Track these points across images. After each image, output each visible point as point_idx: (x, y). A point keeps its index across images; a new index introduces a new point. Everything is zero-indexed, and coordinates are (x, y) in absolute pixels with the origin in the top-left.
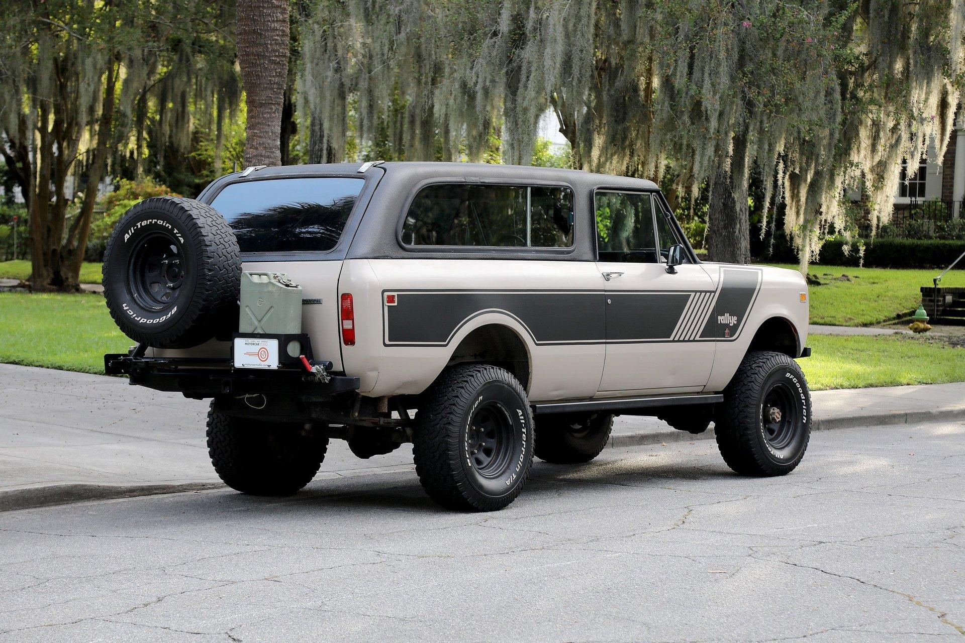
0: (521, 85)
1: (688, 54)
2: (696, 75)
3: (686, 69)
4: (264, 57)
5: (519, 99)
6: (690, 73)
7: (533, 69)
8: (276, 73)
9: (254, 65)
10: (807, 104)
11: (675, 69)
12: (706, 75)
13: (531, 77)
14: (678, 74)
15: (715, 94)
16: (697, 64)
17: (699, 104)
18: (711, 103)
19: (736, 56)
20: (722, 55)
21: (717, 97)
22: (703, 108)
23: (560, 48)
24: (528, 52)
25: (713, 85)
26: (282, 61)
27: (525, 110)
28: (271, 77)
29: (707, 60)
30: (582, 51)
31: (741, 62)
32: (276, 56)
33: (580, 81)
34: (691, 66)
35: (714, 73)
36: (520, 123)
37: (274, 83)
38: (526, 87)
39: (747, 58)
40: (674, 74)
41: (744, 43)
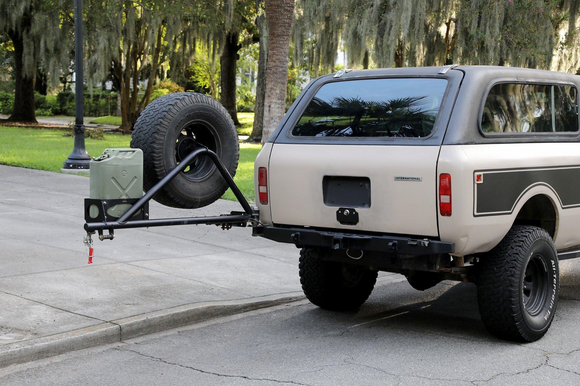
0: (386, 33)
1: (477, 16)
2: (483, 27)
3: (477, 25)
4: (281, 7)
5: (385, 40)
6: (478, 27)
7: (393, 24)
8: (288, 17)
9: (275, 12)
10: (540, 44)
11: (470, 24)
12: (487, 27)
13: (393, 29)
14: (472, 27)
15: (492, 37)
16: (483, 21)
17: (483, 43)
18: (490, 42)
19: (503, 17)
20: (497, 16)
21: (493, 39)
22: (485, 45)
23: (410, 13)
24: (391, 16)
25: (491, 33)
26: (291, 10)
27: (388, 46)
28: (284, 19)
29: (489, 19)
30: (420, 15)
31: (505, 22)
32: (288, 7)
33: (419, 31)
34: (479, 23)
35: (492, 26)
36: (385, 53)
37: (286, 23)
38: (389, 34)
39: (508, 18)
40: (470, 27)
41: (507, 10)
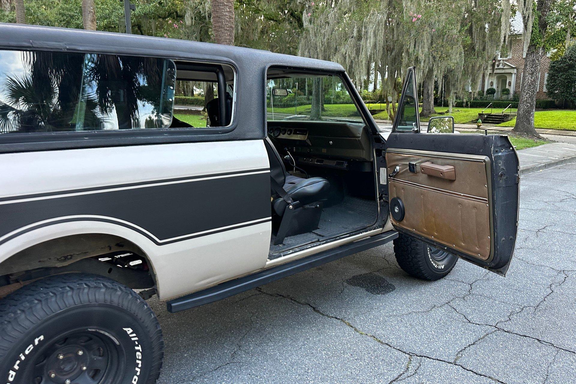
0: (360, 53)
1: (414, 41)
2: (417, 48)
3: (413, 46)
4: (222, 27)
5: (360, 58)
6: (415, 48)
7: (364, 48)
8: (228, 35)
9: (218, 31)
10: (453, 57)
11: (410, 46)
12: (420, 48)
13: (363, 51)
14: (411, 48)
15: (423, 54)
16: (417, 44)
17: (417, 57)
18: (422, 57)
19: (430, 42)
20: (425, 41)
21: (423, 55)
22: (419, 59)
23: (372, 40)
24: (362, 42)
25: (422, 51)
26: (230, 29)
27: (362, 62)
28: (225, 36)
29: (420, 43)
30: (379, 41)
31: (432, 43)
32: (227, 27)
33: (379, 51)
34: (415, 45)
35: (423, 47)
36: (360, 66)
37: (227, 39)
38: (362, 54)
39: (434, 42)
40: (409, 48)
41: (433, 37)
